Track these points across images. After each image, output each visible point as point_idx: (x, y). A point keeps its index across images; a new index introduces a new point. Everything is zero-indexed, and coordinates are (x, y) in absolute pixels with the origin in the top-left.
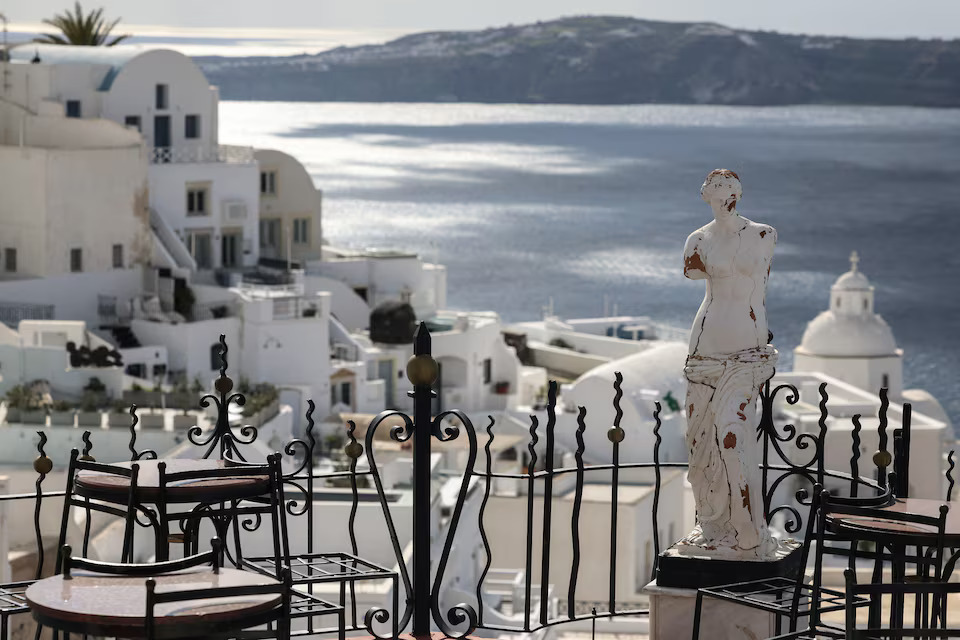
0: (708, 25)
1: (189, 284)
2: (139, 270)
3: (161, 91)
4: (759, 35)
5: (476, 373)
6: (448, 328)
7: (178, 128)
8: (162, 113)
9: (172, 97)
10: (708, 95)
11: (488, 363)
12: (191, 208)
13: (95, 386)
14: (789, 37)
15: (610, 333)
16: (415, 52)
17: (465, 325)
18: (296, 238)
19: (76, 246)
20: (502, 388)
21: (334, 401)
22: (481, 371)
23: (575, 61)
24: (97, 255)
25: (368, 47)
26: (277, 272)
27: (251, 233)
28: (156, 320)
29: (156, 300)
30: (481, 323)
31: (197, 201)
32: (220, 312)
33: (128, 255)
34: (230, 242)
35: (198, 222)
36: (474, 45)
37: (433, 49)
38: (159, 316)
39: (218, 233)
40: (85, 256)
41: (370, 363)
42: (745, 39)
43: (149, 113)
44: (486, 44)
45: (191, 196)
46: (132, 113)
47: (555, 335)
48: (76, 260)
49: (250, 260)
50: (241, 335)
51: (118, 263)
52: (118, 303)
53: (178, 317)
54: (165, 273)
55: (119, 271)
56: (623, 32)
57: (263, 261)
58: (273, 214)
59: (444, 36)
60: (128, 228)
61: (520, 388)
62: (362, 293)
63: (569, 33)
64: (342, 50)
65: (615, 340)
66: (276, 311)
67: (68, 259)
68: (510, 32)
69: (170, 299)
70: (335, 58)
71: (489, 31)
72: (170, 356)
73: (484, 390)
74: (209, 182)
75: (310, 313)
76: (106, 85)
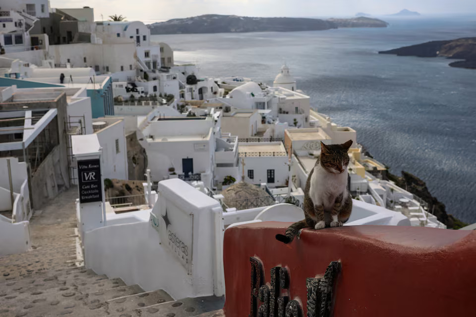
0: (233, 16)
1: (147, 73)
2: (135, 70)
3: (137, 30)
4: (244, 17)
5: (210, 90)
6: (203, 80)
7: (141, 38)
8: (138, 35)
9: (140, 32)
10: (234, 30)
11: (212, 88)
12: (146, 56)
13: (132, 96)
14: (250, 18)
15: (234, 80)
16: (172, 23)
17: (206, 79)
18: (168, 62)
19: (122, 65)
20: (215, 93)
21: (180, 97)
22: (211, 89)
23: (206, 24)
24: (127, 67)
25: (162, 22)
26: (165, 70)
27: (159, 61)
28: (140, 81)
29: (140, 77)
30: (210, 79)
31: (147, 54)
32: (155, 79)
33: (133, 67)
34: (155, 63)
35: (147, 59)
36: (184, 22)
37: (176, 22)
38: (141, 80)
39: (152, 61)
40: (124, 68)
41: (187, 89)
42: (242, 18)
43: (135, 36)
44: (187, 21)
45: (145, 54)
46: (131, 35)
47: (222, 81)
48: (122, 68)
49: (159, 67)
50: (159, 83)
51: (131, 69)
52: (132, 78)
53: (145, 80)
54: (142, 71)
55: (131, 71)
56: (216, 18)
57: (162, 67)
58: (163, 57)
59: (177, 20)
60: (133, 61)
61: (219, 93)
62: (183, 73)
63: (204, 18)
64: (156, 23)
65: (235, 82)
66: (167, 78)
67: (129, 67)
68: (192, 19)
69: (143, 77)
70: (155, 25)
71: (188, 18)
72: (145, 89)
73: (211, 93)
74: (149, 51)
75: (174, 78)
76: (125, 30)
